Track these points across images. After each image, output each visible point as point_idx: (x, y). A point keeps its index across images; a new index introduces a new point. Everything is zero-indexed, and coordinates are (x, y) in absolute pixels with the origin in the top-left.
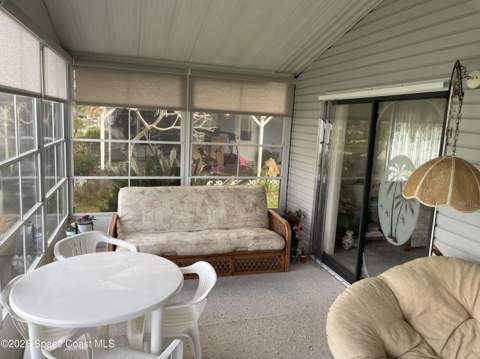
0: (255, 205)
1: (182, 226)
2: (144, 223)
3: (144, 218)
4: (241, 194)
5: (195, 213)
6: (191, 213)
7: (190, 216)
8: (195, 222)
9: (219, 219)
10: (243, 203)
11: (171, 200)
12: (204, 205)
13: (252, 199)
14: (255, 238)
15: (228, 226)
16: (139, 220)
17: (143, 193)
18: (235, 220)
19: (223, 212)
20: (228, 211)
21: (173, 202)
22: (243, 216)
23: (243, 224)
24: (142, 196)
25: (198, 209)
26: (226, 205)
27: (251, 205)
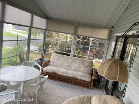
0: (88, 66)
1: (64, 67)
2: (55, 63)
3: (55, 62)
4: (84, 62)
5: (69, 64)
6: (68, 64)
7: (67, 64)
8: (68, 67)
9: (75, 68)
10: (84, 64)
11: (63, 59)
12: (72, 62)
13: (87, 64)
14: (81, 76)
15: (77, 70)
16: (54, 62)
17: (57, 55)
18: (80, 69)
19: (77, 66)
20: (78, 66)
21: (64, 60)
22: (83, 68)
23: (82, 71)
24: (56, 56)
25: (70, 63)
26: (78, 64)
27: (86, 66)
